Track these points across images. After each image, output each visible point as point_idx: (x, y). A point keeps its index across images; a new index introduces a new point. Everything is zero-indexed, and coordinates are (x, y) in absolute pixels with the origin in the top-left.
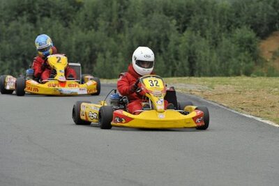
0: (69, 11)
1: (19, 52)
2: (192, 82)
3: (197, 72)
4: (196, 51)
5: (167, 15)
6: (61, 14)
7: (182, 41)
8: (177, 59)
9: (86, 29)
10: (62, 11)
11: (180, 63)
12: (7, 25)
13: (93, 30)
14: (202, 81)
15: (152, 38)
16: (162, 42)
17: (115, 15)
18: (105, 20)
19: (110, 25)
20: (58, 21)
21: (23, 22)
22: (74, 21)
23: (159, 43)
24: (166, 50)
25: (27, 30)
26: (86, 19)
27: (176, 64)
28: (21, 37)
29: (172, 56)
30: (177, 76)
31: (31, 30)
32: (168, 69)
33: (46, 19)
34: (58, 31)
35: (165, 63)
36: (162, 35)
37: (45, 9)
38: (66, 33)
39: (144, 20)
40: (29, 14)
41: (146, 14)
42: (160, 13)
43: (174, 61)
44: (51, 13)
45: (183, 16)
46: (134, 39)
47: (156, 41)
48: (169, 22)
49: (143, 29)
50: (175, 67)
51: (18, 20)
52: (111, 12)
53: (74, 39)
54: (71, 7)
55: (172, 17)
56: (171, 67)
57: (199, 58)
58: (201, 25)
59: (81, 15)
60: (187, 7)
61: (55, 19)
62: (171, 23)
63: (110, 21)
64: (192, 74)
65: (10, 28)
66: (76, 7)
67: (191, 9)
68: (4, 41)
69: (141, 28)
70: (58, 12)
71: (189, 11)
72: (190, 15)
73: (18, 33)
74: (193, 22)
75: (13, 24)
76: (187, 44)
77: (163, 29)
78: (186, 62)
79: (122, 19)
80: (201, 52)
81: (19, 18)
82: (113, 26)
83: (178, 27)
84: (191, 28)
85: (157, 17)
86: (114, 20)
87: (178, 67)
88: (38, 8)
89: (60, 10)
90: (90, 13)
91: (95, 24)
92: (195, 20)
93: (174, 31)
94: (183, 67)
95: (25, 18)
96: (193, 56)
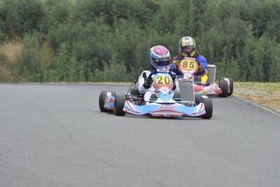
0: (146, 13)
1: (94, 53)
2: (254, 87)
3: (272, 78)
4: (271, 57)
5: (243, 19)
6: (138, 16)
7: (257, 46)
8: (252, 64)
9: (162, 32)
10: (139, 13)
11: (255, 68)
12: (84, 26)
13: (169, 33)
14: (264, 86)
15: (228, 42)
16: (237, 47)
17: (192, 18)
18: (181, 23)
19: (186, 28)
20: (134, 23)
21: (100, 23)
22: (150, 24)
23: (234, 47)
24: (242, 55)
25: (103, 31)
26: (162, 22)
27: (250, 70)
28: (97, 37)
29: (247, 61)
30: (251, 81)
31: (108, 31)
32: (243, 73)
33: (123, 20)
34: (134, 32)
35: (240, 68)
36: (238, 39)
37: (121, 11)
38: (142, 35)
39: (220, 24)
40: (106, 15)
41: (223, 18)
42: (236, 17)
43: (249, 65)
44: (128, 15)
45: (259, 21)
46: (210, 43)
47: (231, 45)
48: (245, 26)
49: (219, 33)
50: (249, 71)
51: (95, 21)
52: (188, 16)
53: (149, 41)
54: (149, 9)
55: (248, 22)
56: (245, 72)
57: (274, 64)
58: (277, 31)
59: (157, 17)
60: (264, 12)
61: (131, 21)
62: (248, 27)
63: (187, 24)
64: (266, 80)
65: (86, 29)
66: (153, 10)
67: (267, 15)
68: (81, 42)
69: (216, 32)
70: (135, 14)
71: (266, 16)
72: (266, 21)
73: (94, 34)
74: (269, 27)
75: (90, 24)
76: (262, 49)
77: (239, 33)
78: (260, 67)
79: (198, 23)
80: (276, 57)
81: (96, 19)
82: (189, 29)
83: (254, 32)
84: (267, 34)
85: (233, 21)
86: (190, 23)
87: (252, 72)
88: (115, 10)
89: (137, 12)
90: (167, 16)
91: (171, 26)
92: (271, 25)
93: (250, 37)
94: (257, 72)
95: (101, 19)
96: (267, 61)
